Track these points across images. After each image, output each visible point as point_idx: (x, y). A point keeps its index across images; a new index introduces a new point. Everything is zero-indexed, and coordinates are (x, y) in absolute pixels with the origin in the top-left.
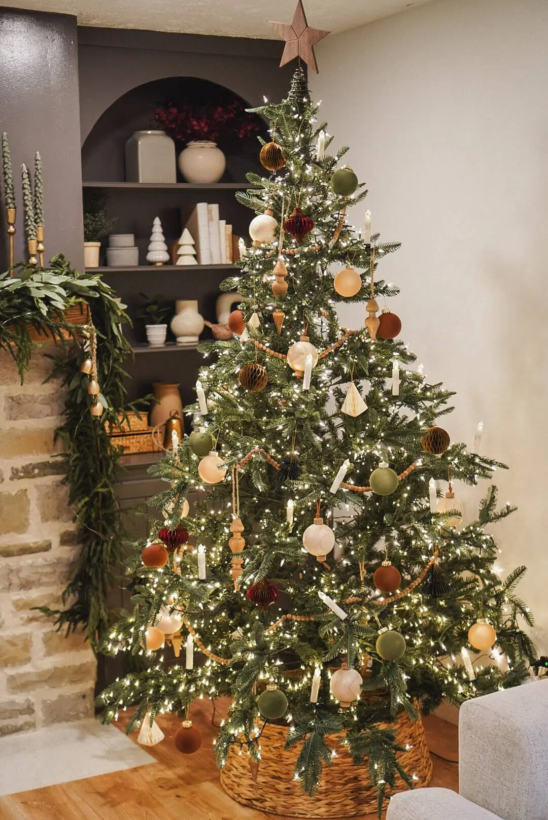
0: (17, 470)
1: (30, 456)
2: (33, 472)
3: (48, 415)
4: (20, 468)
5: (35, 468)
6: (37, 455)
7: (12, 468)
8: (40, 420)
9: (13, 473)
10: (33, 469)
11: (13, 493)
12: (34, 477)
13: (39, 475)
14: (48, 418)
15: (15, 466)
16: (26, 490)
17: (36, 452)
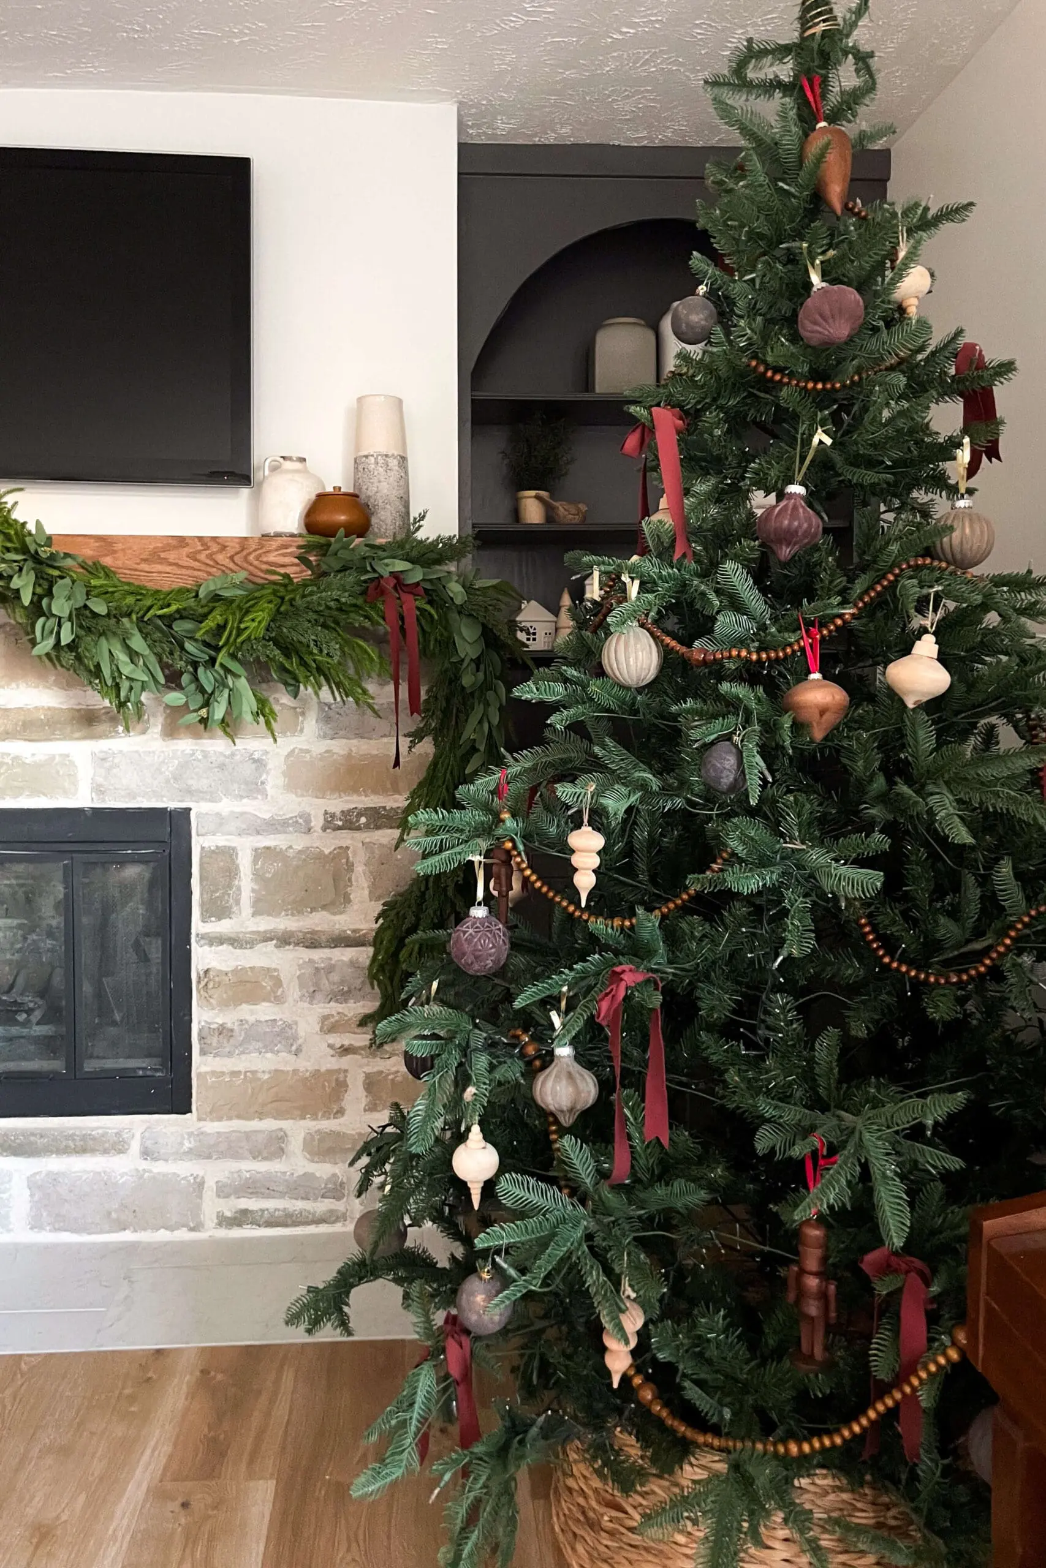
0: (333, 816)
1: (355, 797)
2: (358, 821)
3: (385, 736)
4: (338, 814)
5: (362, 815)
6: (366, 796)
7: (326, 813)
8: (373, 742)
9: (325, 819)
10: (360, 815)
11: (327, 852)
12: (358, 829)
13: (367, 826)
14: (385, 740)
15: (331, 810)
16: (348, 848)
17: (364, 791)
